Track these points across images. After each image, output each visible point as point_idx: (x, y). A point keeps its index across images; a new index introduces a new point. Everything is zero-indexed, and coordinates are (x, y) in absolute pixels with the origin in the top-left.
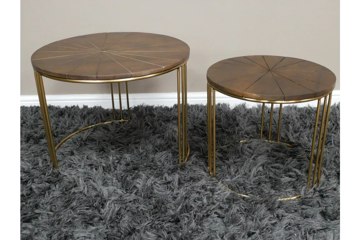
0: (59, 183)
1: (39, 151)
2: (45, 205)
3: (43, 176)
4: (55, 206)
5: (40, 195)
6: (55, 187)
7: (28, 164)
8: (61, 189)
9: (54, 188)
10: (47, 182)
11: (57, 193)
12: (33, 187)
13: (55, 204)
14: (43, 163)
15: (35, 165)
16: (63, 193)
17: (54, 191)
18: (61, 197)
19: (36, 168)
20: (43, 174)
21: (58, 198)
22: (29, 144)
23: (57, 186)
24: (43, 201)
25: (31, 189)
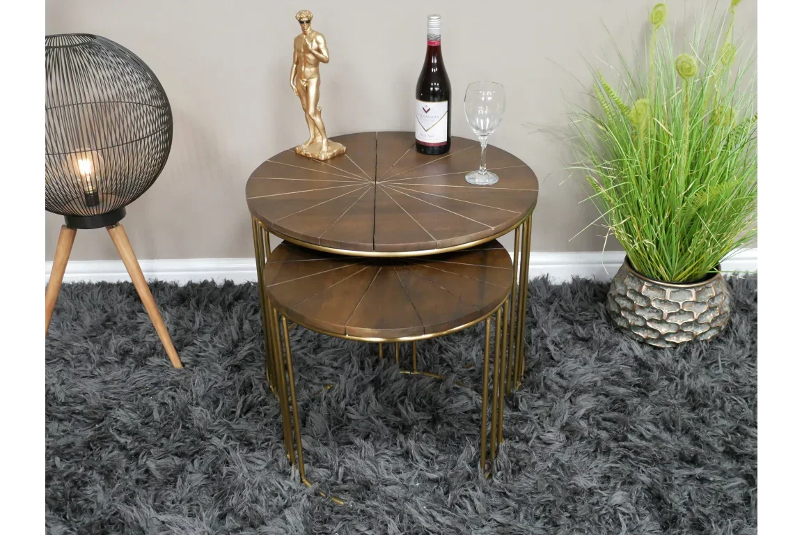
0: (199, 458)
1: (148, 385)
2: (178, 503)
3: (164, 441)
4: (197, 505)
5: (167, 483)
6: (191, 465)
7: (133, 415)
8: (203, 468)
9: (189, 468)
10: (176, 454)
11: (197, 479)
12: (152, 465)
13: (197, 502)
14: (160, 412)
15: (146, 417)
16: (208, 478)
17: (191, 473)
18: (205, 485)
19: (147, 423)
20: (164, 436)
21: (200, 487)
22: (126, 369)
23: (196, 462)
24: (173, 496)
25: (147, 471)
